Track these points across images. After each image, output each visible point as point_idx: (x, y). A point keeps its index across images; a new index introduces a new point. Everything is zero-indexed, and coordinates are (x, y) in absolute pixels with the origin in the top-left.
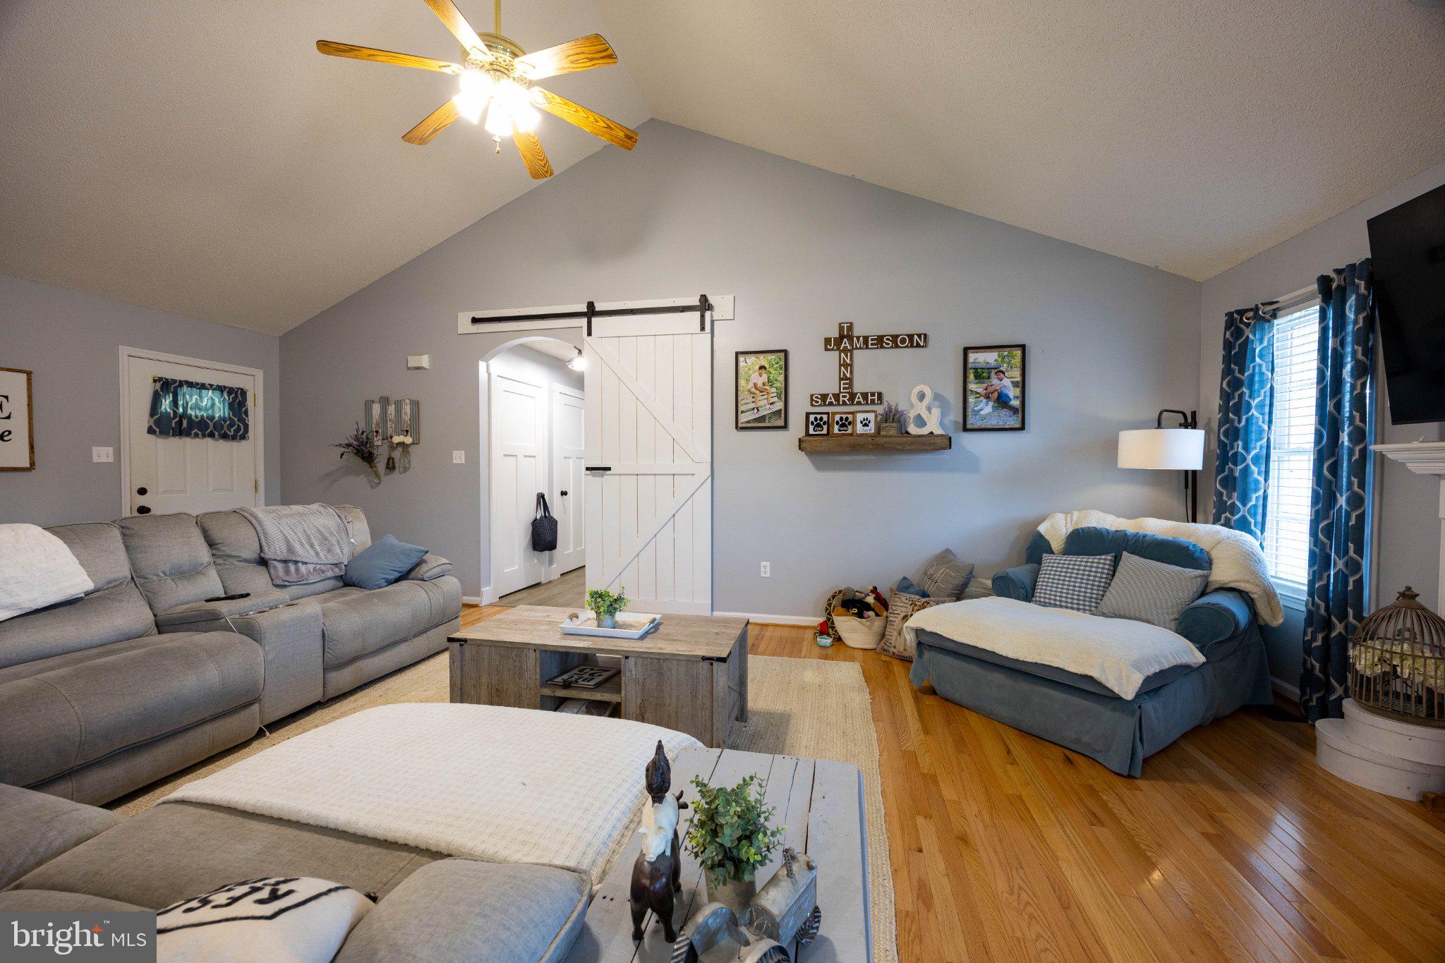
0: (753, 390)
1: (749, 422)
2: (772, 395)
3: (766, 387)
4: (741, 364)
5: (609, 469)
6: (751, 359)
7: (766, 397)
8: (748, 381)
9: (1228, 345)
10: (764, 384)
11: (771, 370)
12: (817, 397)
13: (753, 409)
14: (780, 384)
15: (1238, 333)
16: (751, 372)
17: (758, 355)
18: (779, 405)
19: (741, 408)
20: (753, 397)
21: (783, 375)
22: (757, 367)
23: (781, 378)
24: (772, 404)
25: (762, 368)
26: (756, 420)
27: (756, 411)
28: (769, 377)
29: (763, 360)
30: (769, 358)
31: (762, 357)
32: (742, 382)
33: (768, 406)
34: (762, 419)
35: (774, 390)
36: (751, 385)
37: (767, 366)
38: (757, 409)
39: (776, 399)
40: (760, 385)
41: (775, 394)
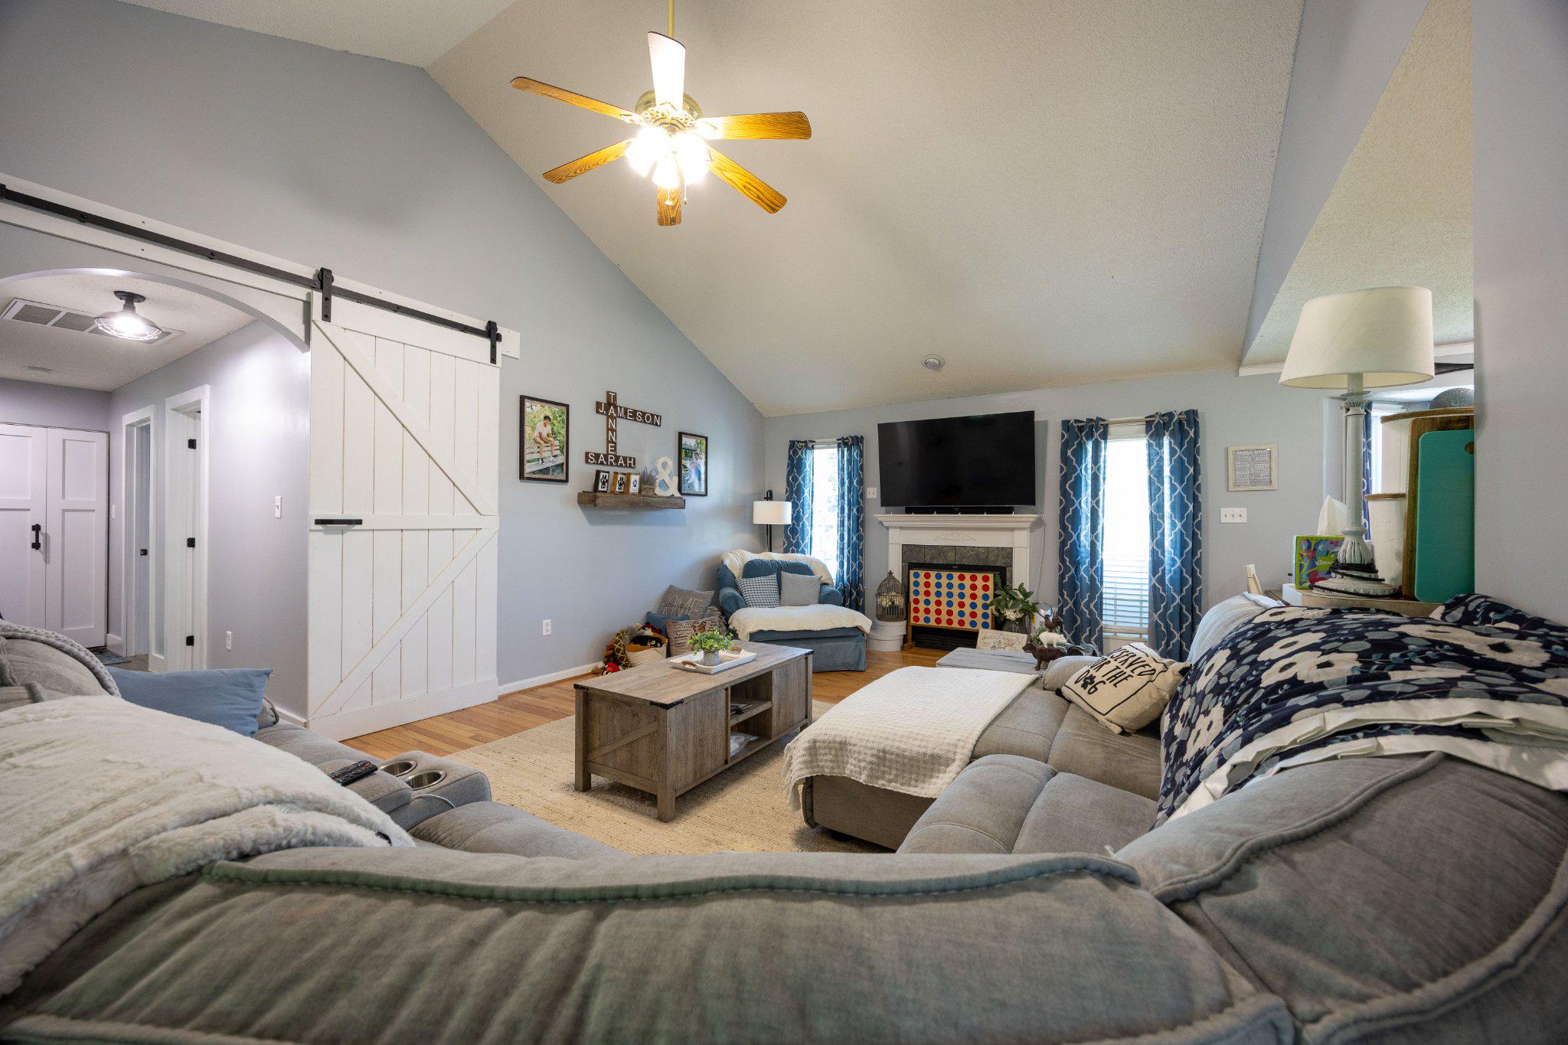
0: (539, 440)
1: (534, 472)
2: (556, 448)
3: (550, 439)
4: (527, 410)
5: (359, 522)
6: (537, 406)
7: (550, 448)
8: (533, 429)
9: (791, 458)
10: (548, 435)
11: (555, 422)
12: (591, 456)
13: (538, 459)
14: (562, 438)
15: (795, 453)
16: (536, 420)
17: (543, 404)
18: (561, 459)
19: (527, 457)
20: (538, 447)
21: (565, 429)
22: (542, 416)
23: (563, 432)
24: (555, 456)
25: (546, 418)
26: (540, 471)
27: (540, 462)
28: (552, 429)
29: (548, 410)
30: (553, 410)
31: (547, 406)
32: (528, 430)
33: (552, 458)
34: (546, 471)
35: (557, 443)
36: (536, 434)
37: (551, 418)
38: (542, 460)
39: (558, 452)
40: (544, 435)
41: (558, 447)
